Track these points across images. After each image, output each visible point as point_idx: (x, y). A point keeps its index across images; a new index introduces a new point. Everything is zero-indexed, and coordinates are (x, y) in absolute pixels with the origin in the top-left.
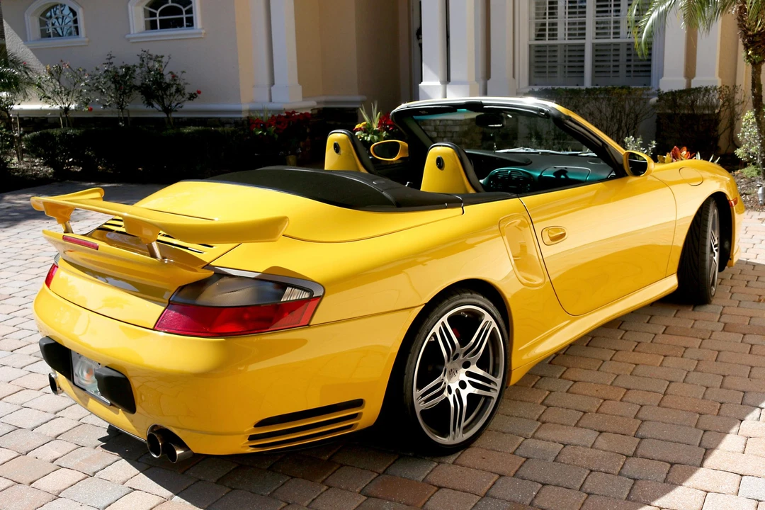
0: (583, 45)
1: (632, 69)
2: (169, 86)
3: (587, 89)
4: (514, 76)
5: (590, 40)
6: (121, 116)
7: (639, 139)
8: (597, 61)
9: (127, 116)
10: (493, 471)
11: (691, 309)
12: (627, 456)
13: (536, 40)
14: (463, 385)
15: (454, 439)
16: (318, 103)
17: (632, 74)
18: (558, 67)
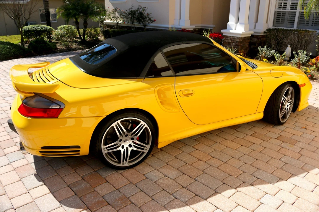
0: (295, 12)
1: (314, 23)
2: (146, 18)
3: (294, 30)
4: (267, 23)
5: (298, 10)
7: (305, 51)
8: (300, 19)
9: (134, 26)
10: (130, 180)
11: (272, 127)
12: (183, 187)
13: (278, 9)
14: (130, 146)
15: (123, 165)
16: (196, 27)
17: (314, 25)
18: (285, 20)
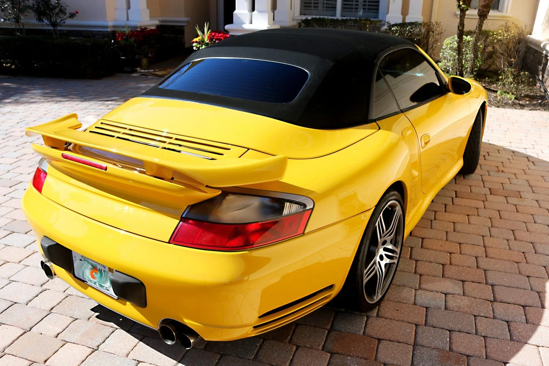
1: (367, 7)
2: (54, 8)
3: (337, 19)
4: (291, 8)
6: (18, 27)
8: (344, 1)
9: (22, 27)
10: (410, 321)
12: (491, 302)
14: (382, 258)
15: (377, 298)
16: (159, 21)
17: (367, 10)
18: (319, 4)
